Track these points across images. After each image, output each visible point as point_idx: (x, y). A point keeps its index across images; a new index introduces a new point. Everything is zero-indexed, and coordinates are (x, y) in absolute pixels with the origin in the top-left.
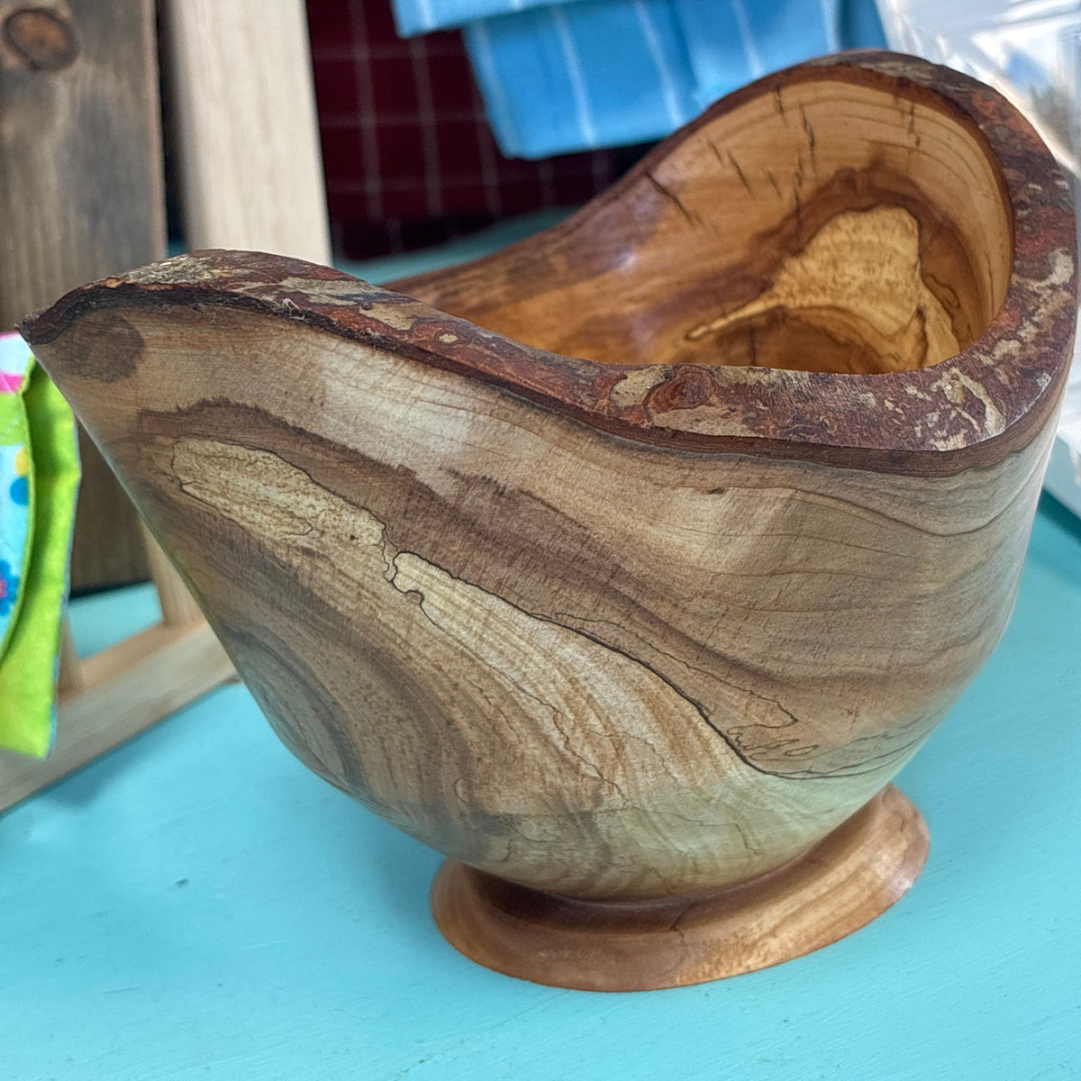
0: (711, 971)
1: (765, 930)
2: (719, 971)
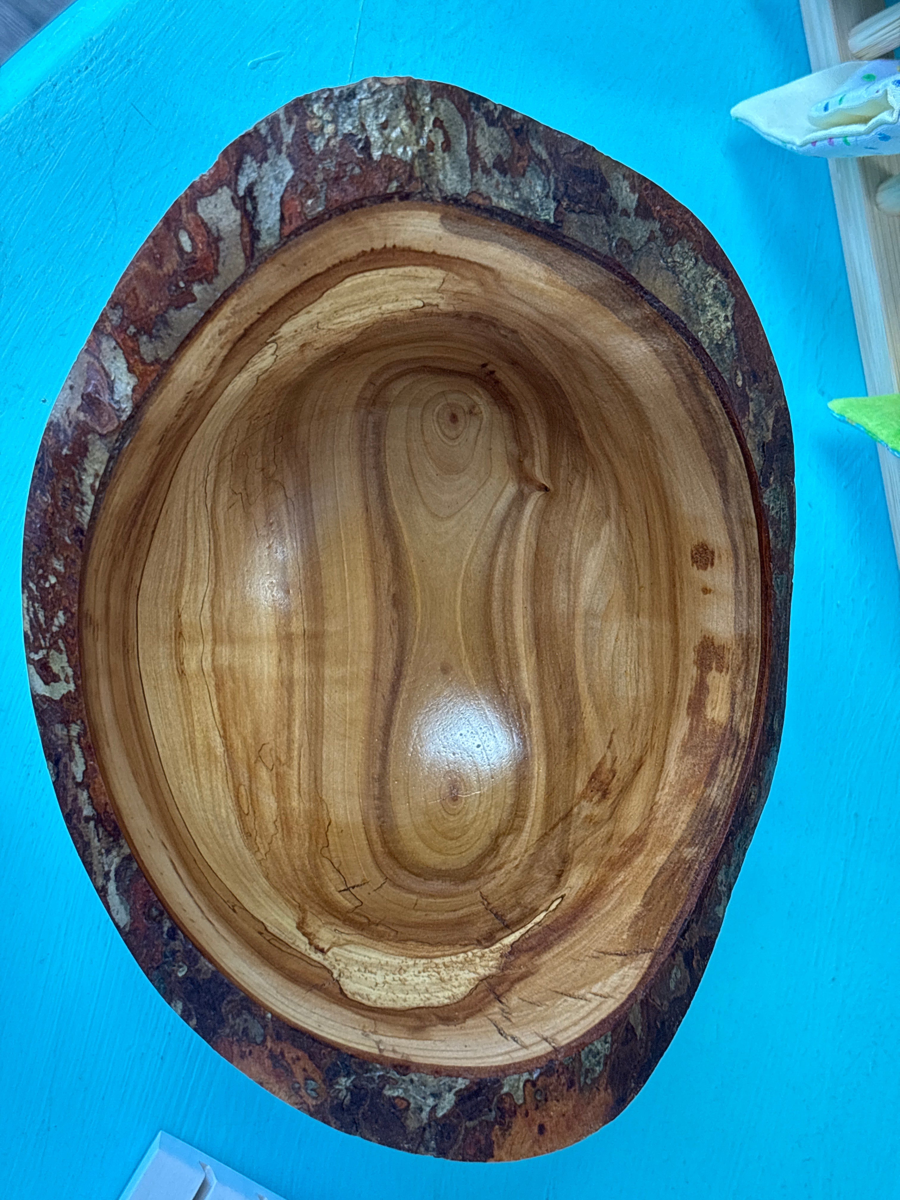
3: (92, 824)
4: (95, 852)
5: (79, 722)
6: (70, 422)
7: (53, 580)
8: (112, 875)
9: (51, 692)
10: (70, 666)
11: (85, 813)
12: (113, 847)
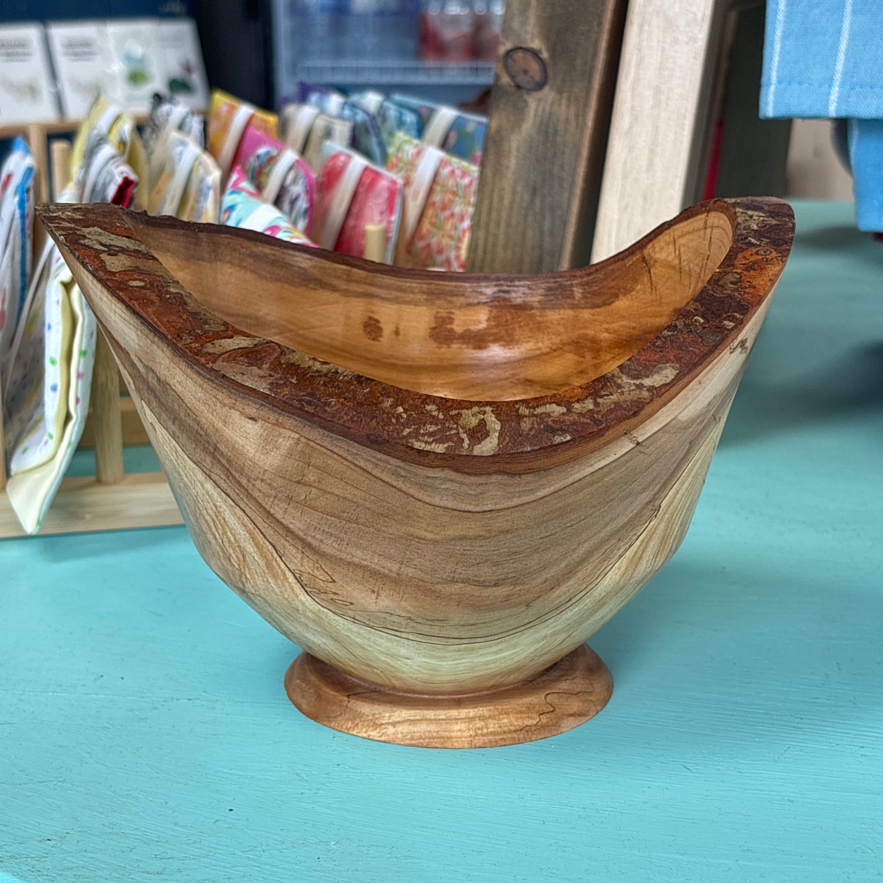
0: (350, 728)
1: (391, 721)
2: (354, 730)
3: (599, 400)
4: (622, 398)
5: (517, 406)
6: (270, 376)
7: (400, 409)
8: (638, 382)
9: (495, 431)
10: (471, 408)
11: (591, 407)
12: (615, 382)
